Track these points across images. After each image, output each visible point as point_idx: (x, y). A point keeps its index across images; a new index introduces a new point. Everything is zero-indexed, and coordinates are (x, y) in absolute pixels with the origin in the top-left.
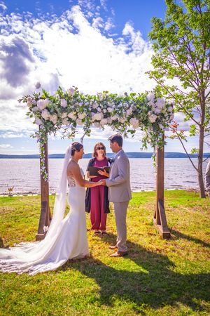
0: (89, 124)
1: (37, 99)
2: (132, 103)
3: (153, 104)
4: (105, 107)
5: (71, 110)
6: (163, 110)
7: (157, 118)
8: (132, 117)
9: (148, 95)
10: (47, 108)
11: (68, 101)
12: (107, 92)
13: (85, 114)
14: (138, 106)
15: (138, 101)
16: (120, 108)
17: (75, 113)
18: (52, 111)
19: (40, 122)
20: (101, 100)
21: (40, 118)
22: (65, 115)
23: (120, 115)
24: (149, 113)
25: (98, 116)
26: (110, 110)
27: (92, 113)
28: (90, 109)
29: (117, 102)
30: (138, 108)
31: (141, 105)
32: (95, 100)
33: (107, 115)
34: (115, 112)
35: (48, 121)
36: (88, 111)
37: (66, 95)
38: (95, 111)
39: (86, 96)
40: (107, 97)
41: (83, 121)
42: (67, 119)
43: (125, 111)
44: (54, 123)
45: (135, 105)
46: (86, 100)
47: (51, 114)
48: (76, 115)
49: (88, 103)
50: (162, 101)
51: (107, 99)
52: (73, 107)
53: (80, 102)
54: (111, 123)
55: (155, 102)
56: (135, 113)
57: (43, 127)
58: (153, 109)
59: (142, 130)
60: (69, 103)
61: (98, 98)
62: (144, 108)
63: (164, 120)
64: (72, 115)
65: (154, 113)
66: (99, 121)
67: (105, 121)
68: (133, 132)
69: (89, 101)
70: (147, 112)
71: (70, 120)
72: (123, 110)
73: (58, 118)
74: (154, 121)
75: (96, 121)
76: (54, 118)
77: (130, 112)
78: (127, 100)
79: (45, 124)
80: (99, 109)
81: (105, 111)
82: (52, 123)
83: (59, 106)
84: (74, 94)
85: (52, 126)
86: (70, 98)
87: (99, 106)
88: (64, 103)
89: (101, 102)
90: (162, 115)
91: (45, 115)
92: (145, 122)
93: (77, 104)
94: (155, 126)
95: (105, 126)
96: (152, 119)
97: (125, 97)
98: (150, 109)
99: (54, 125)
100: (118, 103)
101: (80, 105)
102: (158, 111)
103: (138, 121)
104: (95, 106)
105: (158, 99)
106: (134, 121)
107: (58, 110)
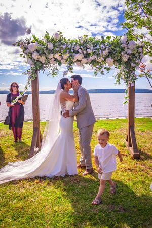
0: (71, 63)
1: (29, 43)
2: (108, 45)
3: (125, 45)
4: (85, 48)
5: (57, 52)
6: (134, 50)
7: (129, 58)
8: (108, 56)
9: (122, 38)
10: (37, 50)
11: (54, 44)
12: (86, 36)
13: (68, 55)
14: (113, 47)
15: (113, 43)
16: (98, 50)
17: (60, 54)
18: (40, 52)
19: (31, 62)
20: (82, 43)
21: (31, 59)
22: (51, 56)
23: (98, 55)
24: (122, 53)
25: (79, 57)
26: (89, 51)
27: (74, 54)
28: (72, 51)
29: (95, 44)
30: (113, 49)
31: (115, 47)
32: (77, 43)
33: (87, 56)
34: (94, 53)
35: (38, 61)
36: (70, 52)
37: (52, 39)
38: (77, 52)
39: (69, 40)
40: (86, 40)
41: (67, 60)
42: (54, 59)
43: (102, 52)
44: (43, 62)
45: (110, 46)
46: (69, 43)
47: (40, 55)
48: (61, 56)
49: (70, 46)
50: (134, 43)
51: (86, 42)
52: (58, 49)
53: (64, 44)
54: (90, 62)
55: (127, 44)
56: (110, 54)
57: (33, 66)
58: (126, 50)
59: (116, 68)
60: (54, 46)
61: (79, 41)
62: (118, 49)
63: (135, 59)
64: (57, 56)
65: (126, 53)
66: (80, 61)
67: (85, 60)
68: (108, 69)
69: (72, 44)
70: (120, 53)
71: (56, 60)
72: (101, 51)
73: (46, 58)
74: (127, 60)
75: (77, 61)
76: (43, 59)
77: (106, 53)
78: (103, 42)
79: (35, 63)
80: (80, 51)
81: (85, 52)
82: (41, 63)
83: (47, 48)
84: (59, 38)
85: (40, 65)
86: (55, 42)
87: (80, 48)
88: (50, 46)
89: (81, 45)
90: (134, 55)
91: (35, 56)
92: (119, 61)
93: (61, 46)
94: (127, 64)
95: (85, 65)
96: (125, 58)
97: (101, 40)
98: (123, 49)
99: (43, 64)
100: (96, 46)
101: (64, 47)
102: (130, 51)
103: (113, 60)
104: (77, 48)
105: (130, 41)
106: (110, 60)
107: (45, 52)
